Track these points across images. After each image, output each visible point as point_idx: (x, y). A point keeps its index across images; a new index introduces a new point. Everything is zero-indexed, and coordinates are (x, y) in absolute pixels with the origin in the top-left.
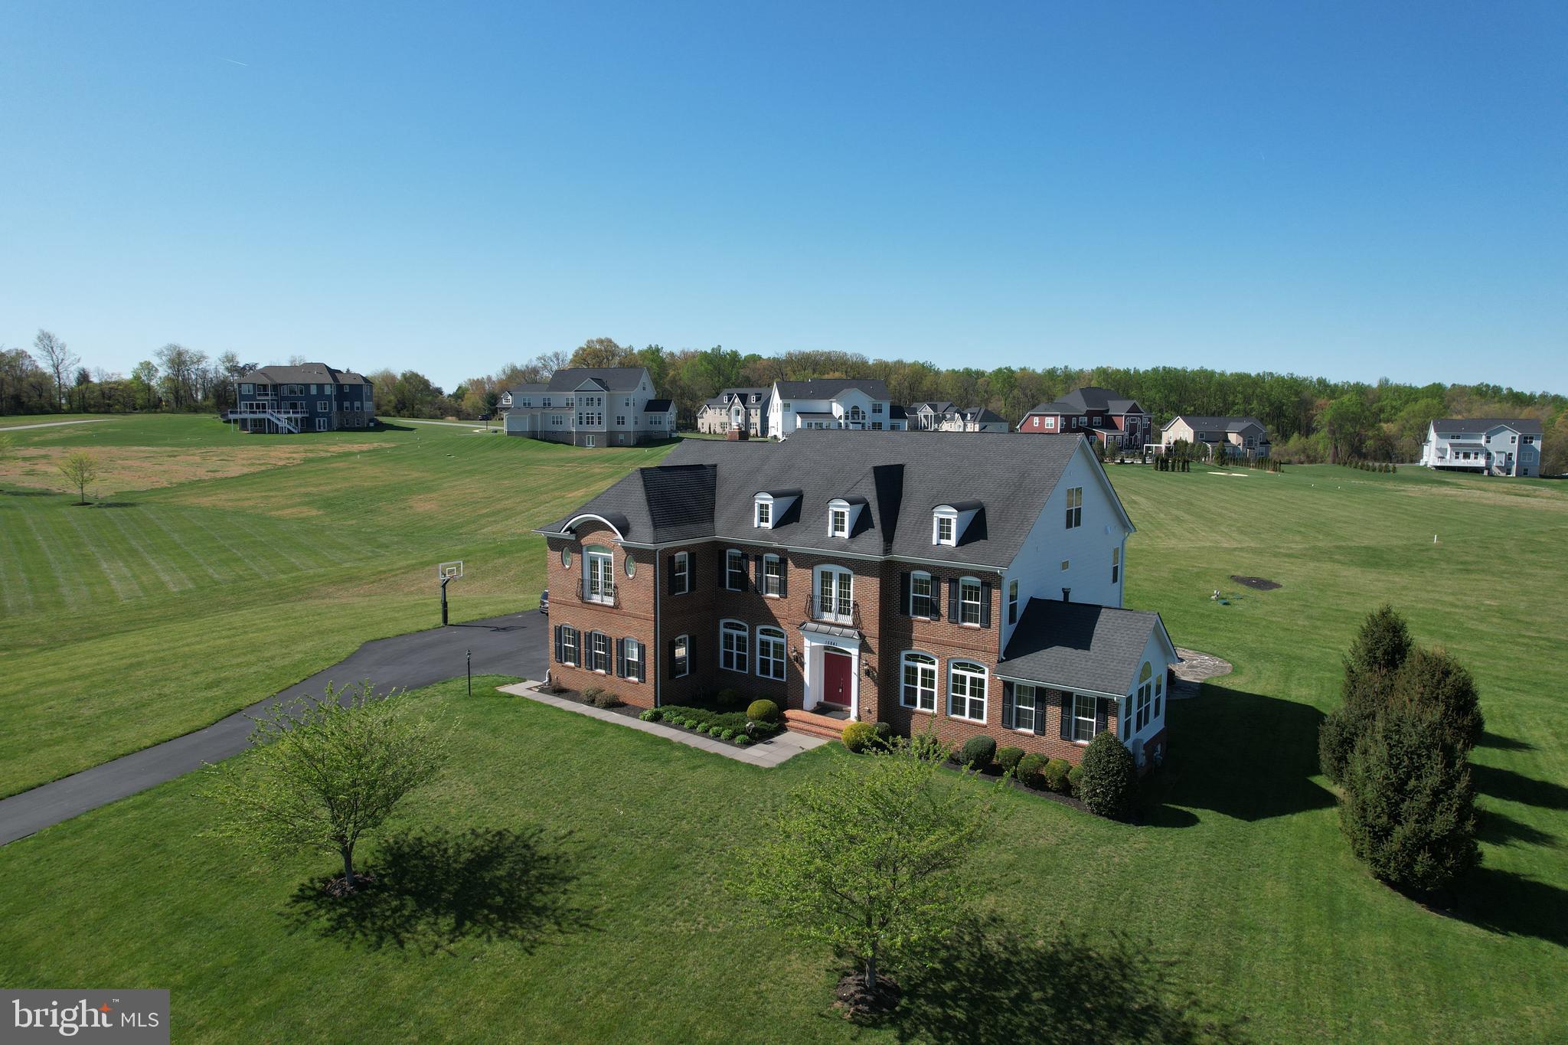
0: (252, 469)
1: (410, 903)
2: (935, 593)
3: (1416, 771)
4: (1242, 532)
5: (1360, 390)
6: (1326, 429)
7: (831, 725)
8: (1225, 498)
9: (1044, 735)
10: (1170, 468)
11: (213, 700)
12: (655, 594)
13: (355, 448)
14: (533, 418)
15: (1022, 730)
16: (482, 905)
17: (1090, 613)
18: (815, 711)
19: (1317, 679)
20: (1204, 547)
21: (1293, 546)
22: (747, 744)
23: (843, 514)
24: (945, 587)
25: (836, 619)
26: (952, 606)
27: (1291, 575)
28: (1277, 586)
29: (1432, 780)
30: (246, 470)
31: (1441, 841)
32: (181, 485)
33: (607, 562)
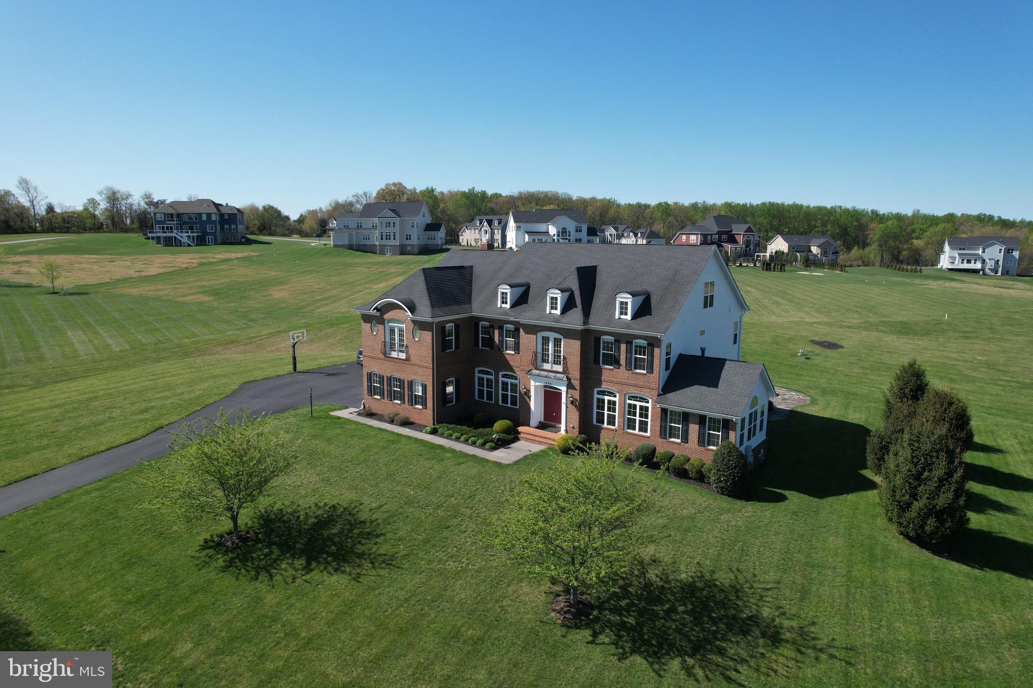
0: (165, 270)
1: (276, 551)
2: (617, 351)
3: (928, 466)
4: (819, 312)
5: (899, 217)
6: (876, 244)
7: (548, 437)
8: (808, 289)
9: (687, 443)
10: (772, 269)
11: (145, 421)
12: (433, 351)
13: (233, 256)
14: (350, 235)
15: (673, 440)
16: (322, 551)
17: (720, 363)
18: (537, 428)
19: (867, 408)
20: (794, 322)
21: (853, 321)
22: (494, 449)
23: (556, 298)
24: (623, 347)
25: (552, 367)
26: (628, 359)
27: (850, 340)
28: (842, 347)
29: (939, 472)
30: (161, 271)
31: (943, 511)
32: (118, 280)
33: (401, 330)
